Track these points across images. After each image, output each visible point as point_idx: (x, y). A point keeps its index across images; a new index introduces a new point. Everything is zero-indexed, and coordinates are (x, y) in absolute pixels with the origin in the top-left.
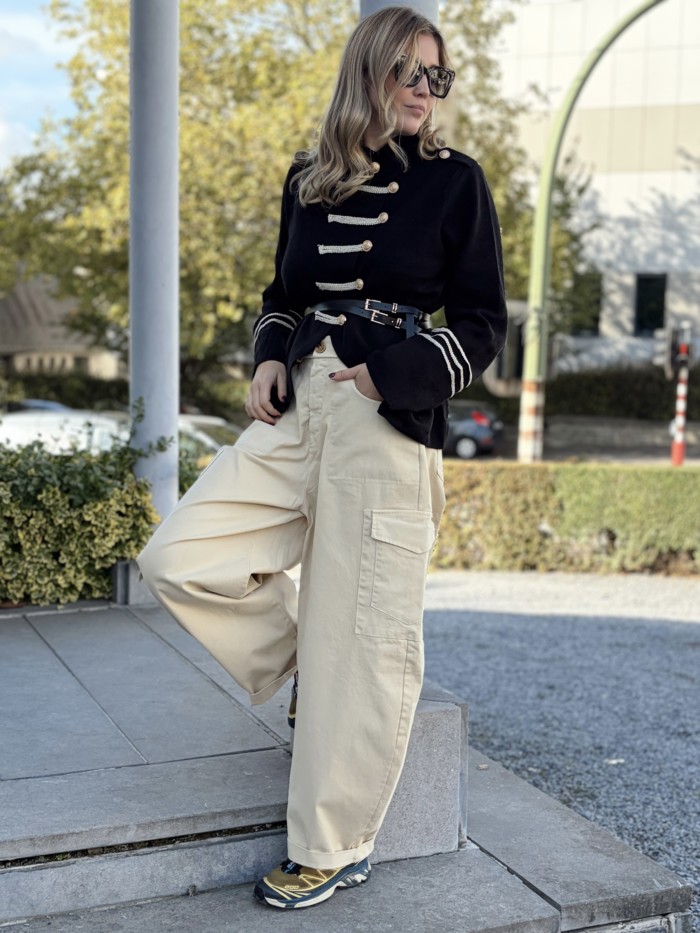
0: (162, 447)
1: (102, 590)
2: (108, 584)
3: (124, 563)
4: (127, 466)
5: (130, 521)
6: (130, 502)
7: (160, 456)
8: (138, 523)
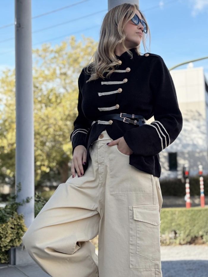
0: (28, 201)
1: (5, 259)
2: (7, 257)
3: (14, 248)
4: (15, 209)
5: (15, 231)
6: (16, 223)
7: (27, 204)
8: (19, 232)
